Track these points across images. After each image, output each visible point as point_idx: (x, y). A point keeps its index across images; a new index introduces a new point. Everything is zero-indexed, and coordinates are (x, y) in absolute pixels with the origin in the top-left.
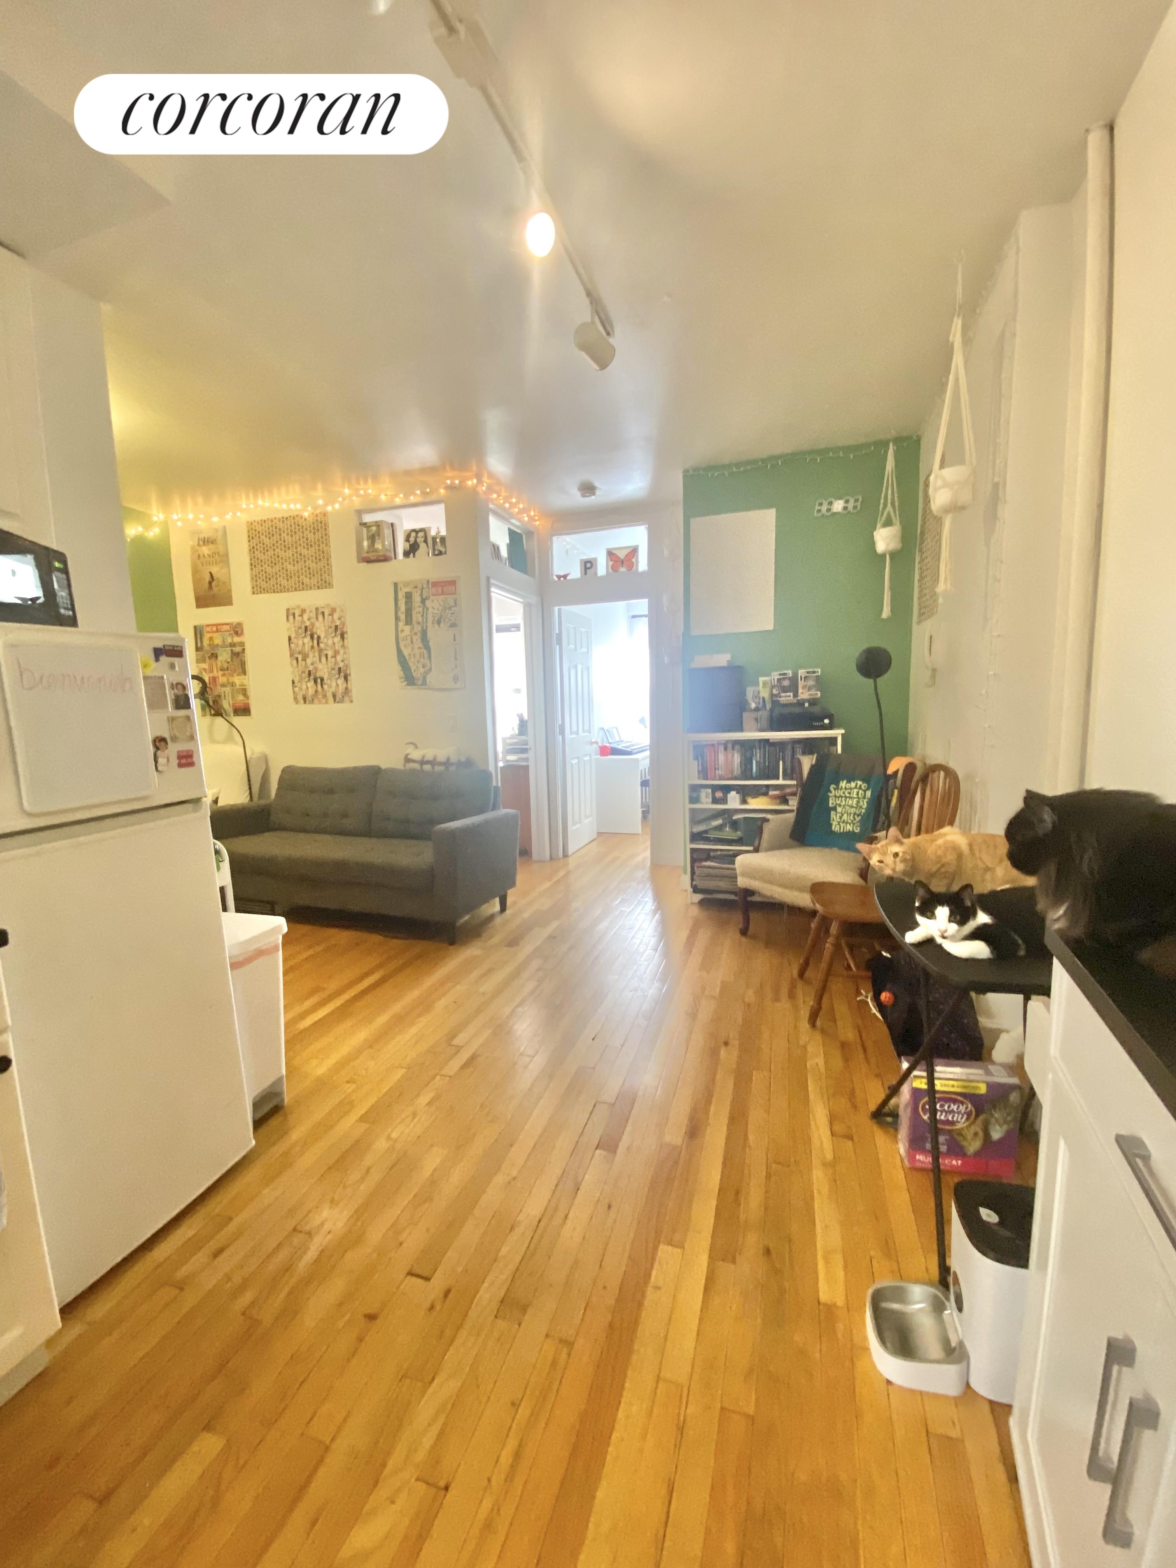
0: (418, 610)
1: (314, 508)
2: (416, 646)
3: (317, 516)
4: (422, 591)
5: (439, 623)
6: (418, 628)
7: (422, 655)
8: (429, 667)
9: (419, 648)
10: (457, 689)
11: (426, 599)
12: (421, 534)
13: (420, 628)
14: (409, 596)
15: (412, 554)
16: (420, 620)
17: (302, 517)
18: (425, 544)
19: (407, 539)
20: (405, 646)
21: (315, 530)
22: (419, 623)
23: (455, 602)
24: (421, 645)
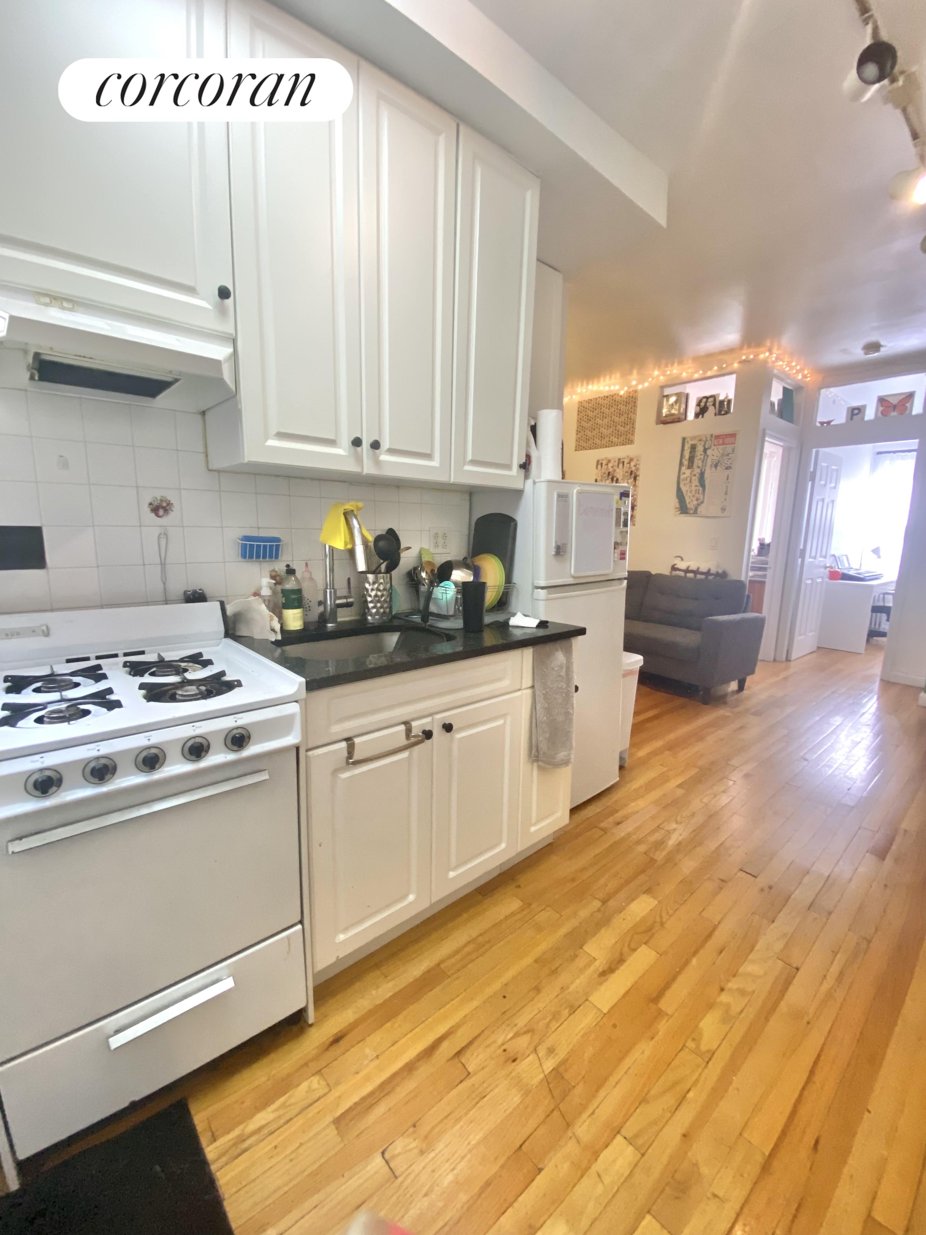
0: (699, 457)
1: (629, 387)
2: (693, 485)
3: (630, 393)
4: (705, 443)
5: (716, 466)
6: (697, 471)
7: (697, 492)
8: (701, 501)
9: (696, 486)
10: (723, 517)
11: (707, 449)
12: (711, 400)
13: (698, 471)
14: (693, 448)
15: (701, 416)
16: (700, 465)
17: (618, 395)
18: (713, 407)
19: (698, 404)
20: (684, 485)
21: (627, 403)
22: (699, 467)
23: (733, 450)
24: (698, 484)
